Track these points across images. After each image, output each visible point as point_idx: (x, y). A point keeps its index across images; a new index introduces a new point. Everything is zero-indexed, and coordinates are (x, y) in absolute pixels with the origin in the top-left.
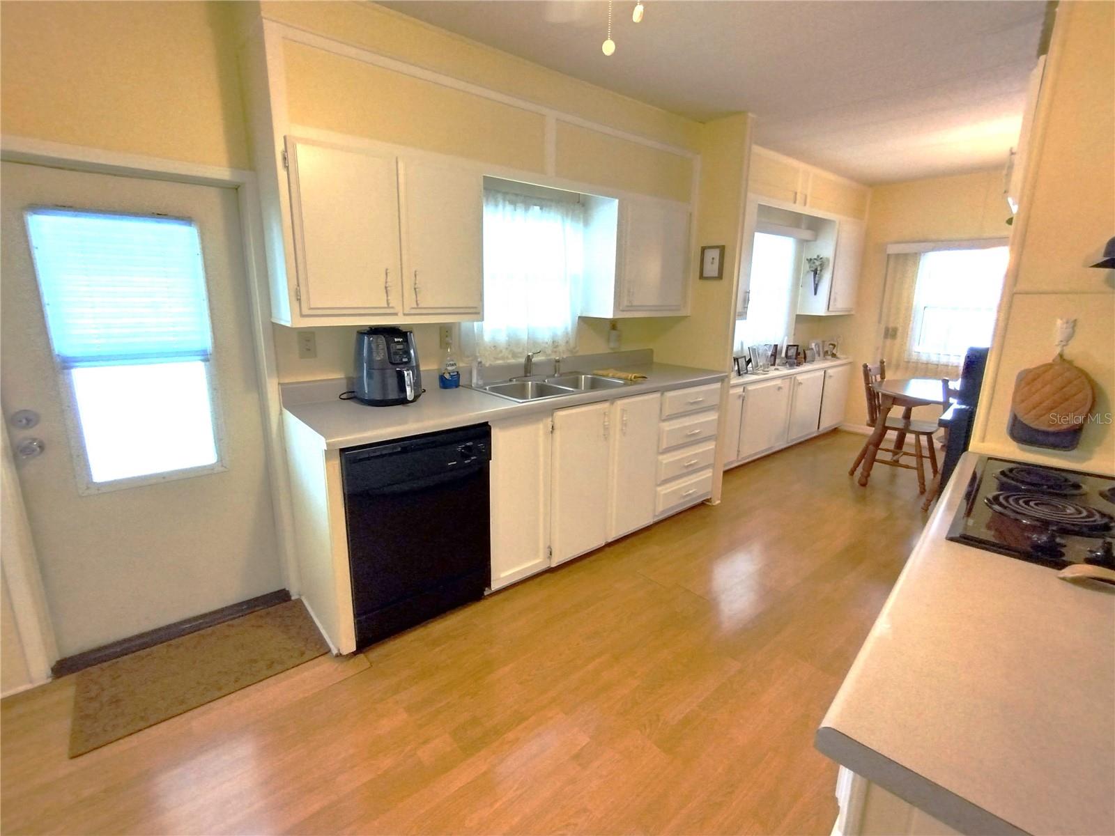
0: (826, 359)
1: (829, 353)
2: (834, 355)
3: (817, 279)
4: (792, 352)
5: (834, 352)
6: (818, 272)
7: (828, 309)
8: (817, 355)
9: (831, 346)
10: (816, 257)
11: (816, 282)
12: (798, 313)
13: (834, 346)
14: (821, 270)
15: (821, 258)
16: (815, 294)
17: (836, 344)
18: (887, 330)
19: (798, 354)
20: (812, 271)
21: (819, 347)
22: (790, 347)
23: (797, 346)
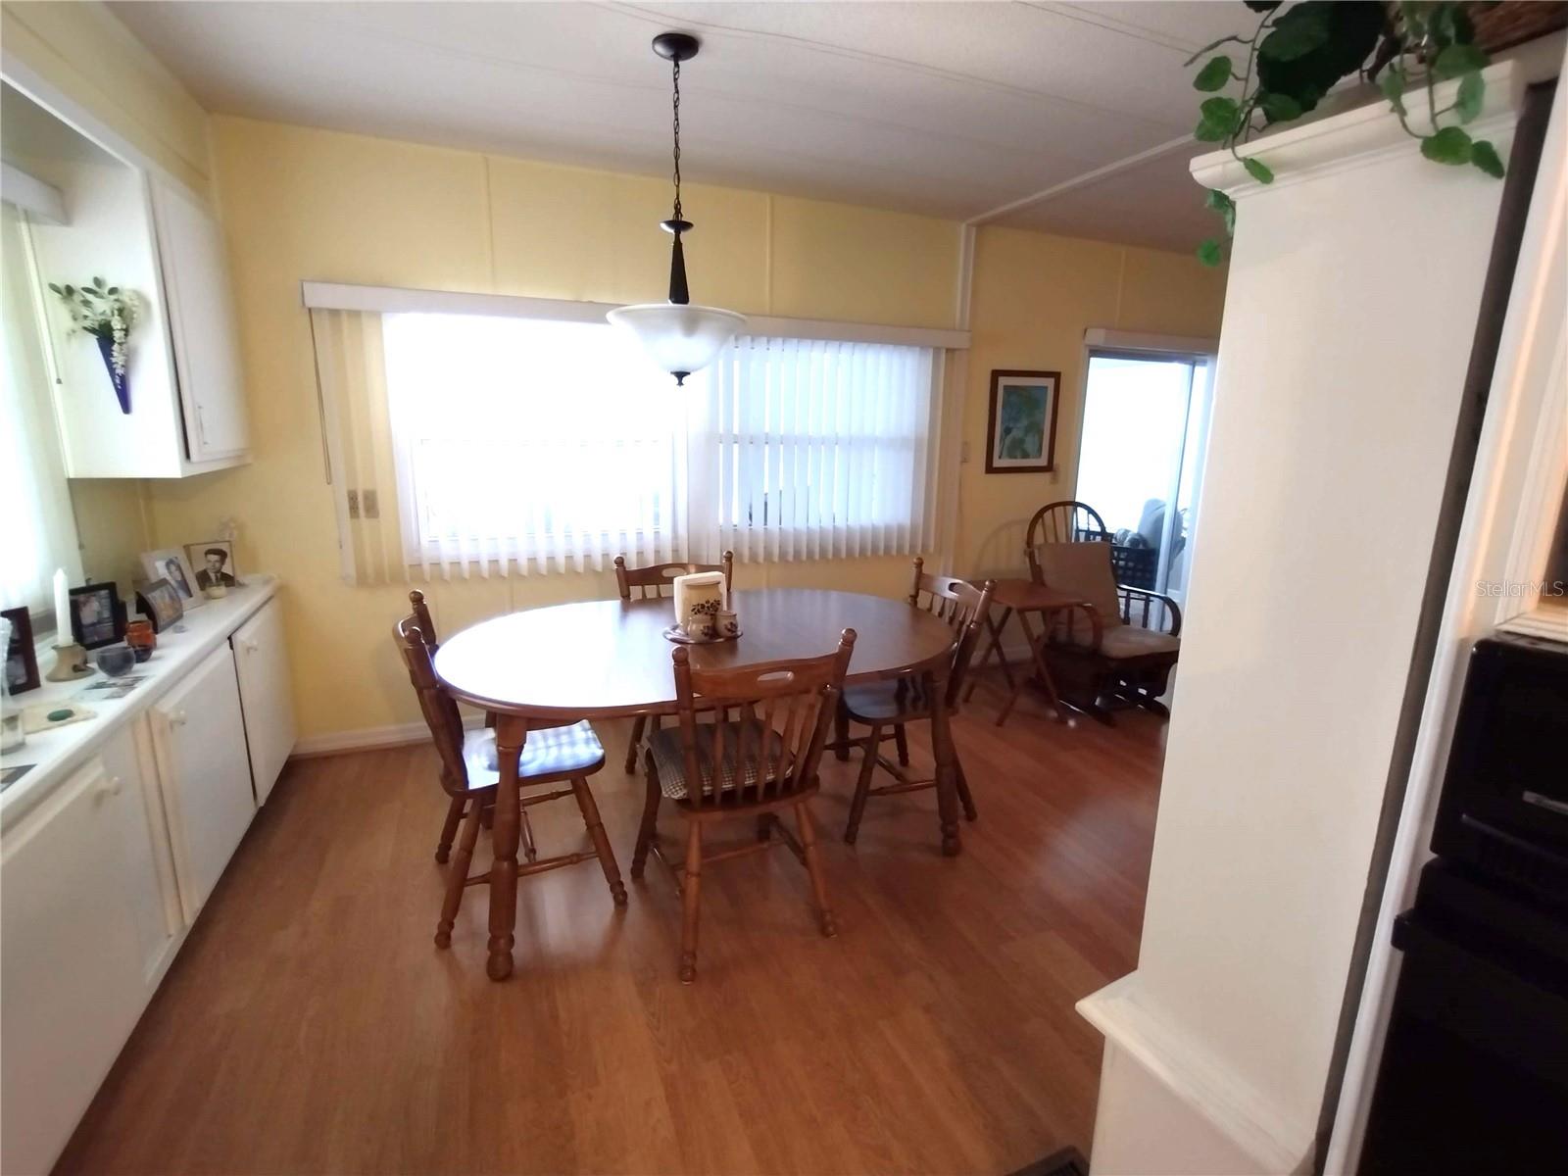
0: (209, 598)
1: (212, 576)
2: (228, 580)
3: (118, 357)
4: (95, 609)
5: (227, 569)
6: (118, 335)
7: (188, 455)
8: (182, 594)
9: (214, 558)
10: (91, 285)
11: (120, 371)
12: (72, 473)
13: (222, 555)
14: (126, 331)
15: (113, 291)
16: (126, 406)
17: (224, 547)
18: (353, 498)
19: (118, 609)
20: (93, 331)
21: (179, 568)
22: (82, 598)
23: (111, 587)
